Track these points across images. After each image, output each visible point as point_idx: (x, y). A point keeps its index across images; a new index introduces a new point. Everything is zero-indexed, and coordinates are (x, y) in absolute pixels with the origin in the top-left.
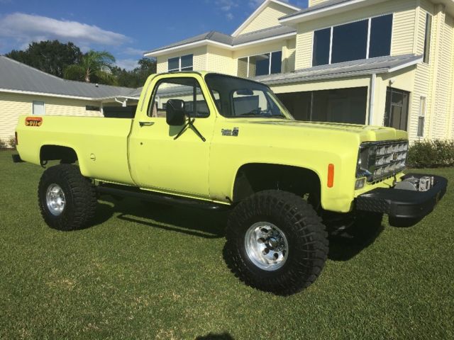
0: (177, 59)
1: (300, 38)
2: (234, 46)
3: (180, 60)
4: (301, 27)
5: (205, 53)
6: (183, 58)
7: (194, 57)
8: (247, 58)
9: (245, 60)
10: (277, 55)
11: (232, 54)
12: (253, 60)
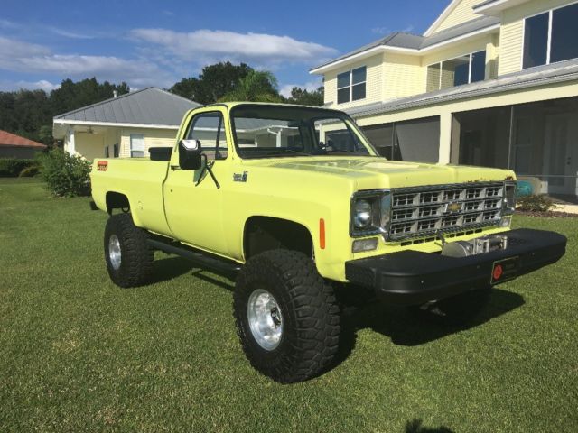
0: (348, 74)
1: (505, 30)
2: (421, 50)
3: (351, 75)
4: (506, 15)
5: (381, 63)
6: (354, 72)
7: (368, 69)
8: (439, 64)
9: (437, 66)
10: (480, 57)
11: (420, 60)
12: (447, 65)
